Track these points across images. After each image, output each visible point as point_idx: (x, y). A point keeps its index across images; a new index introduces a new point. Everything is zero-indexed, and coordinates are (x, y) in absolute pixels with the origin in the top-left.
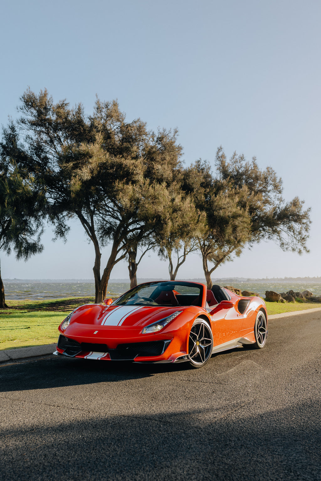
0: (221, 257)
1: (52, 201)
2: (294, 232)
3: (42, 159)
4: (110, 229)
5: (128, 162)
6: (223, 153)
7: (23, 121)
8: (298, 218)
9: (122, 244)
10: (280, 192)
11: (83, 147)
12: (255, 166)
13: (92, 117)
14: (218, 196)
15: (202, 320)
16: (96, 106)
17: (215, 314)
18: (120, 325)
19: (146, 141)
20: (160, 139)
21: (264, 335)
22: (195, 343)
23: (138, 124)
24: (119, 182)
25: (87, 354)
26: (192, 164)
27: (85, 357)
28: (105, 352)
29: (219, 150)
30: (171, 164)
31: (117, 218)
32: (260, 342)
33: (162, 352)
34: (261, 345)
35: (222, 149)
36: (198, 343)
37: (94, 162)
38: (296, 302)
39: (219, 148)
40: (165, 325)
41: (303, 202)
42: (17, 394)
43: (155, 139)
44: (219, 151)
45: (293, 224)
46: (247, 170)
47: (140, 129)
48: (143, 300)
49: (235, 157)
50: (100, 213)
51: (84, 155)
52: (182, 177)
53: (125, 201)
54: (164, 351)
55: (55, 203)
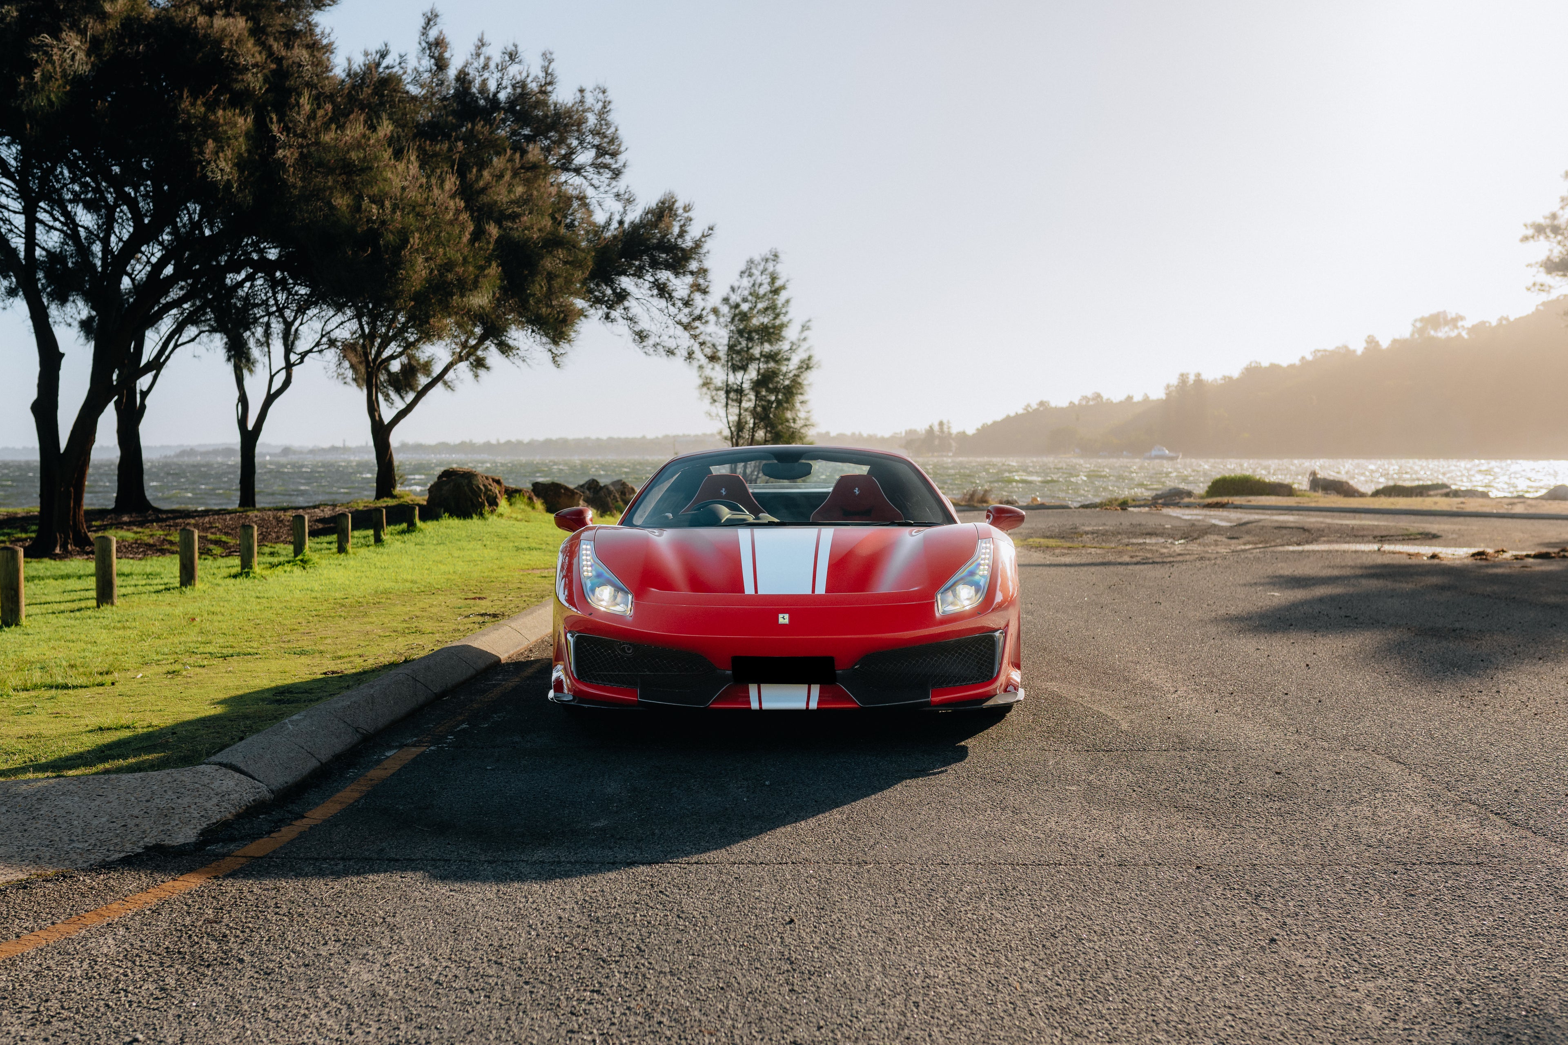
6: (441, 33)
8: (672, 258)
12: (549, 80)
18: (821, 589)
29: (429, 20)
33: (993, 669)
35: (436, 16)
39: (429, 15)
40: (984, 584)
41: (686, 208)
44: (428, 24)
46: (522, 95)
54: (1000, 665)
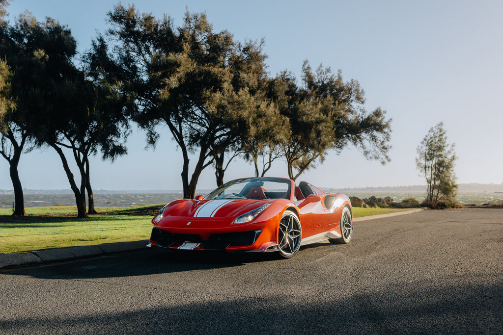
0: (305, 164)
1: (141, 108)
2: (376, 141)
3: (131, 68)
4: (198, 136)
5: (215, 70)
6: (309, 65)
7: (112, 33)
8: (379, 127)
9: (209, 150)
10: (363, 102)
11: (172, 56)
12: (340, 78)
13: (182, 27)
14: (302, 103)
15: (291, 212)
16: (186, 17)
17: (303, 208)
18: (212, 216)
19: (233, 51)
20: (246, 50)
21: (349, 230)
22: (285, 235)
23: (225, 35)
24: (206, 91)
25: (180, 245)
26: (277, 74)
27: (178, 248)
28: (198, 243)
30: (257, 73)
31: (204, 126)
32: (346, 238)
33: (253, 241)
34: (347, 240)
36: (287, 234)
37: (181, 71)
38: (378, 207)
40: (255, 216)
41: (385, 112)
42: (113, 279)
43: (242, 49)
45: (375, 133)
46: (331, 82)
47: (228, 40)
48: (233, 195)
49: (321, 68)
50: (187, 121)
51: (172, 64)
52: (267, 86)
53: (212, 109)
54: (255, 240)
55: (144, 110)
